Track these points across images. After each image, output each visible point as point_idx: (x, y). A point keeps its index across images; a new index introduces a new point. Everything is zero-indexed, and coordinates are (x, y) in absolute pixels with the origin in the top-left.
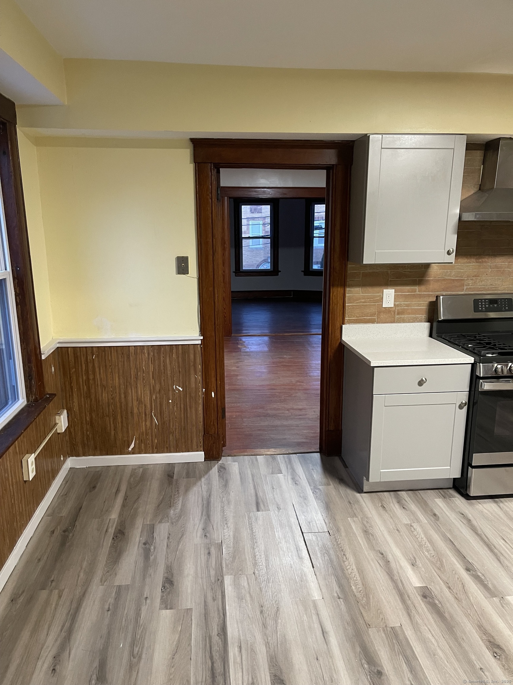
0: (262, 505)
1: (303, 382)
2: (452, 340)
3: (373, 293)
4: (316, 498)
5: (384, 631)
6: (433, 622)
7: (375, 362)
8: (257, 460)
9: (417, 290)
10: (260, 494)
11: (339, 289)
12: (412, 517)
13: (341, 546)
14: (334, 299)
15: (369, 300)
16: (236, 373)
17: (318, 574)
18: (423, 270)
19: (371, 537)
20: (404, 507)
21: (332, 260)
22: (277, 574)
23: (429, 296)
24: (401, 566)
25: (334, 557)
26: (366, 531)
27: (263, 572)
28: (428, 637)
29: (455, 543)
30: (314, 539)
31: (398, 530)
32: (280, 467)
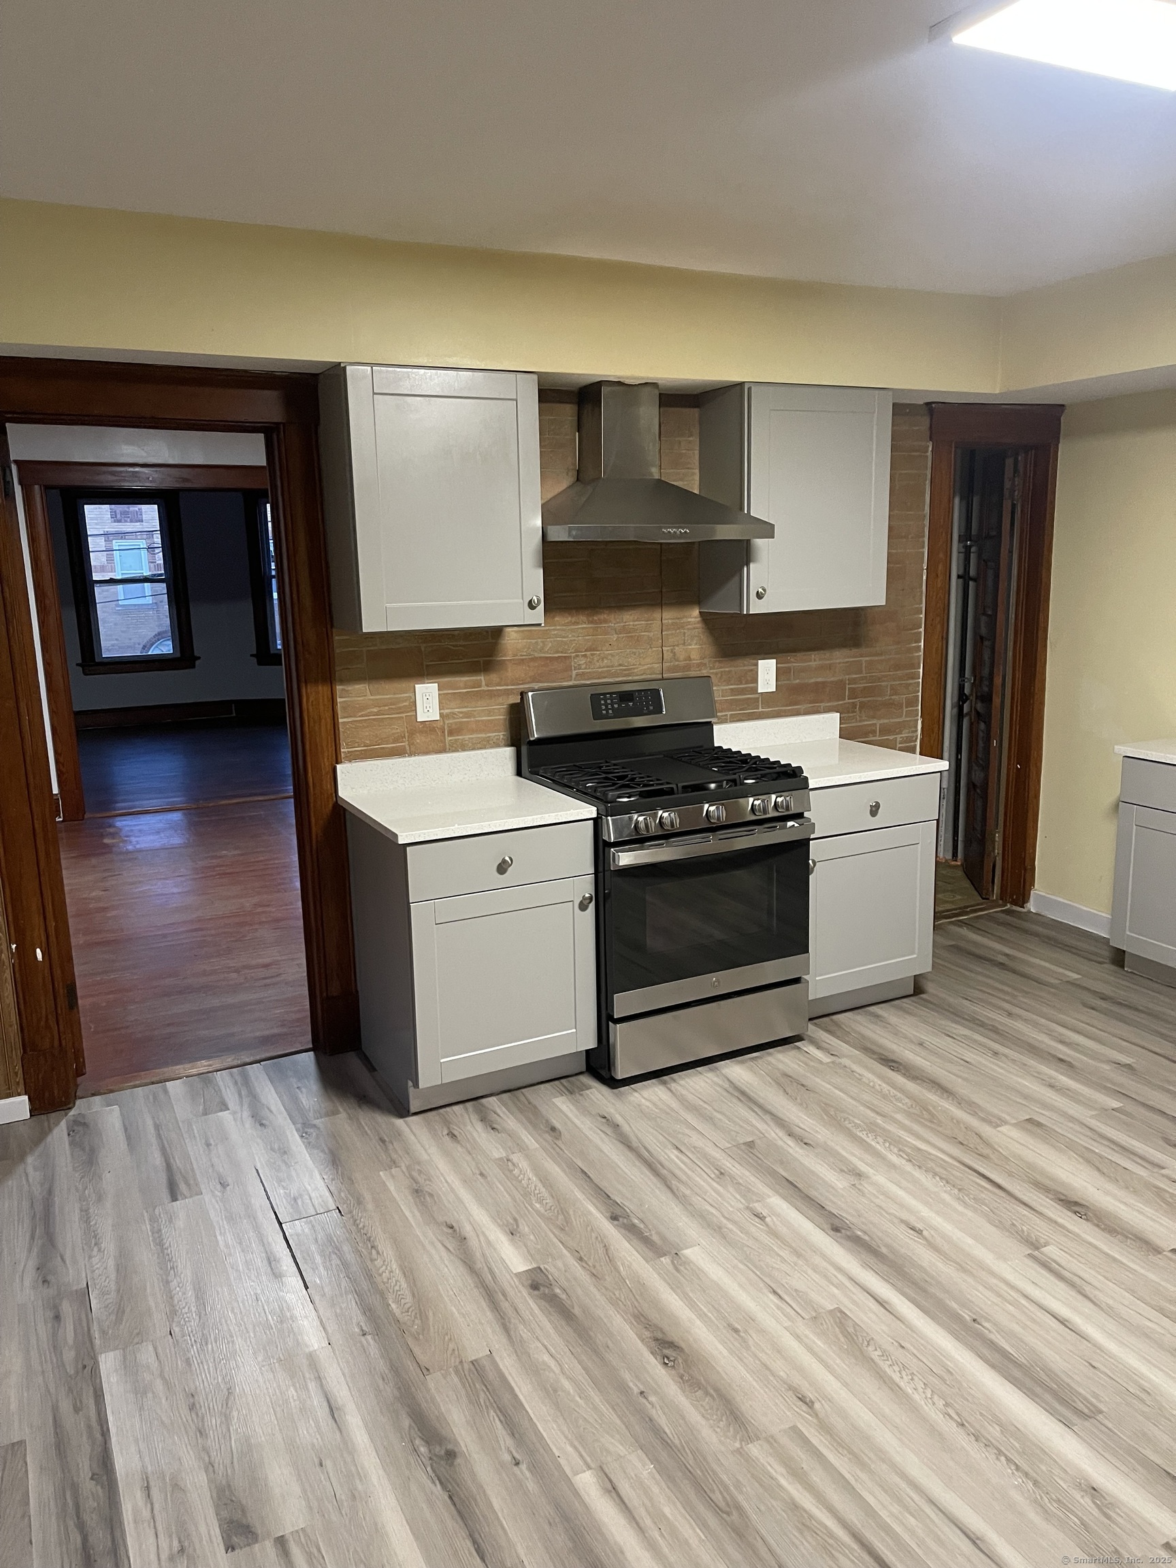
0: (182, 1187)
1: (268, 906)
2: (556, 778)
3: (395, 694)
4: (308, 1145)
5: (457, 1372)
6: (552, 1331)
7: (406, 836)
8: (166, 1091)
9: (483, 683)
10: (178, 1163)
11: (320, 688)
12: (510, 1144)
13: (365, 1232)
14: (311, 708)
15: (387, 708)
16: (101, 905)
17: (316, 1299)
18: (490, 640)
19: (428, 1198)
20: (495, 1126)
21: (298, 627)
22: (226, 1321)
23: (508, 693)
24: (489, 1242)
25: (350, 1257)
26: (417, 1191)
27: (191, 1326)
28: (543, 1361)
29: (590, 1175)
30: (306, 1230)
31: (482, 1174)
32: (221, 1097)
